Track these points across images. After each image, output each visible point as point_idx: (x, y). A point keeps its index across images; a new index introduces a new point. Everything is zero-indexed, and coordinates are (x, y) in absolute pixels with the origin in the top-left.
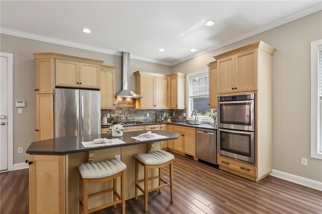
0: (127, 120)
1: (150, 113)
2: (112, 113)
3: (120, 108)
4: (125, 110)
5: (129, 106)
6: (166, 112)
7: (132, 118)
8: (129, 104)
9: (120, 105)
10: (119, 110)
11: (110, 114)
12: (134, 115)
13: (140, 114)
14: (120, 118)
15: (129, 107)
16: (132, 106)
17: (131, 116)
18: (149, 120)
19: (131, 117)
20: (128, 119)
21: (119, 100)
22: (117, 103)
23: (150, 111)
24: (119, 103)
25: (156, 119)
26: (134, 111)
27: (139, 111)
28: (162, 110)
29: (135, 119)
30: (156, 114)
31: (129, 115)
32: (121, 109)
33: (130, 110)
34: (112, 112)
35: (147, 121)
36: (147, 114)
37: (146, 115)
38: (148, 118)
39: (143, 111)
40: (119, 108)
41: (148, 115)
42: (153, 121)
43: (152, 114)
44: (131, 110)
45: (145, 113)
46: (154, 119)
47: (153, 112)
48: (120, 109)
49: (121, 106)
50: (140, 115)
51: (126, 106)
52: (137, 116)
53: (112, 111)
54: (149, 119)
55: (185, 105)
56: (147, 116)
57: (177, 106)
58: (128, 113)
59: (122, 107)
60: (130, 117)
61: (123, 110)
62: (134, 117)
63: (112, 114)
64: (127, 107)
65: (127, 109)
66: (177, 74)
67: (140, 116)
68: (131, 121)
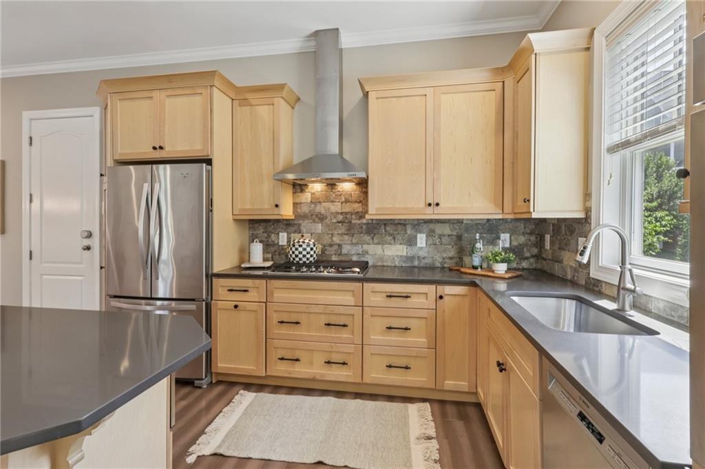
0: (340, 254)
1: (431, 234)
2: (295, 232)
3: (317, 216)
4: (334, 221)
5: (347, 208)
6: (513, 232)
7: (359, 249)
8: (347, 201)
9: (318, 207)
10: (314, 221)
11: (289, 234)
12: (367, 238)
13: (391, 235)
14: (300, 249)
15: (346, 213)
16: (358, 207)
17: (354, 241)
18: (426, 261)
19: (356, 244)
20: (344, 251)
21: (313, 191)
22: (309, 201)
23: (431, 226)
24: (315, 201)
25: (461, 259)
26: (364, 227)
27: (385, 224)
28: (488, 220)
29: (370, 252)
30: (459, 237)
31: (346, 237)
32: (321, 218)
33: (351, 222)
34: (293, 229)
35: (416, 263)
36: (416, 237)
37: (411, 242)
38: (422, 254)
39: (400, 227)
40: (314, 217)
41: (422, 239)
42: (442, 263)
43: (440, 236)
44: (353, 222)
45: (409, 232)
46: (451, 258)
47: (446, 230)
48: (317, 220)
49: (320, 209)
50: (389, 238)
51: (336, 207)
52: (378, 244)
53: (293, 225)
54: (426, 255)
55: (587, 195)
56: (419, 245)
57: (527, 201)
58: (343, 230)
59: (323, 211)
60: (352, 244)
61: (327, 221)
62: (365, 247)
63: (292, 235)
64: (342, 213)
65: (340, 218)
66: (530, 42)
67: (390, 244)
68: (355, 258)
